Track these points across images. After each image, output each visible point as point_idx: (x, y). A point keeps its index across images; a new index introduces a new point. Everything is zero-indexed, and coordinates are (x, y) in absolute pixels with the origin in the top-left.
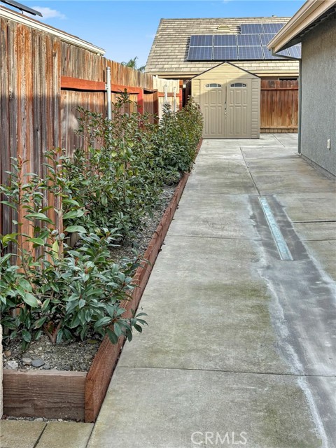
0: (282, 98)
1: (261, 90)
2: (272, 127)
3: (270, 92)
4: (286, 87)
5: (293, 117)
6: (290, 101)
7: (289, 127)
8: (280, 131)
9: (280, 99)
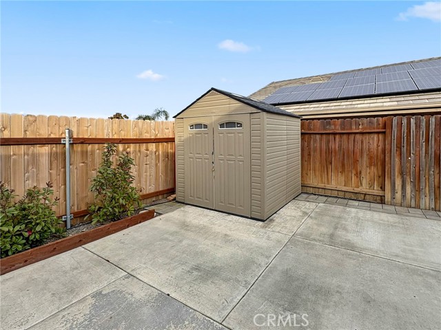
0: (345, 145)
1: (302, 134)
2: (328, 186)
3: (324, 136)
4: (351, 129)
5: (363, 175)
6: (357, 150)
7: (357, 190)
8: (341, 194)
9: (340, 146)
